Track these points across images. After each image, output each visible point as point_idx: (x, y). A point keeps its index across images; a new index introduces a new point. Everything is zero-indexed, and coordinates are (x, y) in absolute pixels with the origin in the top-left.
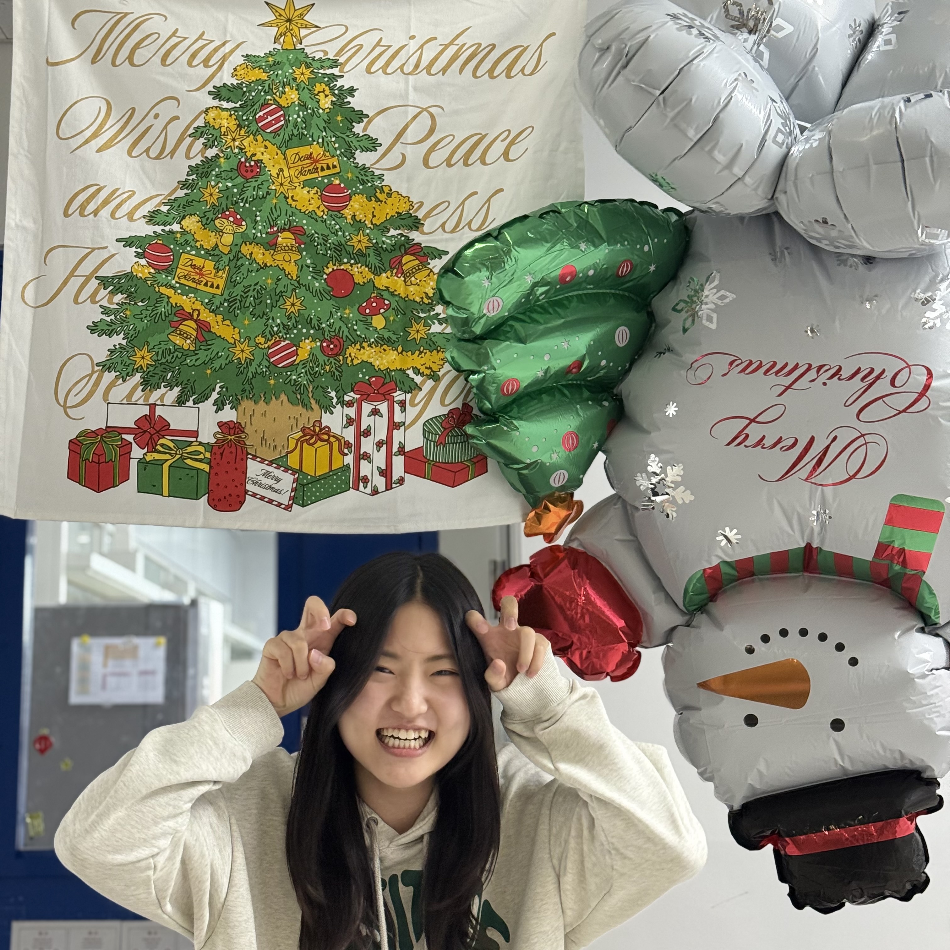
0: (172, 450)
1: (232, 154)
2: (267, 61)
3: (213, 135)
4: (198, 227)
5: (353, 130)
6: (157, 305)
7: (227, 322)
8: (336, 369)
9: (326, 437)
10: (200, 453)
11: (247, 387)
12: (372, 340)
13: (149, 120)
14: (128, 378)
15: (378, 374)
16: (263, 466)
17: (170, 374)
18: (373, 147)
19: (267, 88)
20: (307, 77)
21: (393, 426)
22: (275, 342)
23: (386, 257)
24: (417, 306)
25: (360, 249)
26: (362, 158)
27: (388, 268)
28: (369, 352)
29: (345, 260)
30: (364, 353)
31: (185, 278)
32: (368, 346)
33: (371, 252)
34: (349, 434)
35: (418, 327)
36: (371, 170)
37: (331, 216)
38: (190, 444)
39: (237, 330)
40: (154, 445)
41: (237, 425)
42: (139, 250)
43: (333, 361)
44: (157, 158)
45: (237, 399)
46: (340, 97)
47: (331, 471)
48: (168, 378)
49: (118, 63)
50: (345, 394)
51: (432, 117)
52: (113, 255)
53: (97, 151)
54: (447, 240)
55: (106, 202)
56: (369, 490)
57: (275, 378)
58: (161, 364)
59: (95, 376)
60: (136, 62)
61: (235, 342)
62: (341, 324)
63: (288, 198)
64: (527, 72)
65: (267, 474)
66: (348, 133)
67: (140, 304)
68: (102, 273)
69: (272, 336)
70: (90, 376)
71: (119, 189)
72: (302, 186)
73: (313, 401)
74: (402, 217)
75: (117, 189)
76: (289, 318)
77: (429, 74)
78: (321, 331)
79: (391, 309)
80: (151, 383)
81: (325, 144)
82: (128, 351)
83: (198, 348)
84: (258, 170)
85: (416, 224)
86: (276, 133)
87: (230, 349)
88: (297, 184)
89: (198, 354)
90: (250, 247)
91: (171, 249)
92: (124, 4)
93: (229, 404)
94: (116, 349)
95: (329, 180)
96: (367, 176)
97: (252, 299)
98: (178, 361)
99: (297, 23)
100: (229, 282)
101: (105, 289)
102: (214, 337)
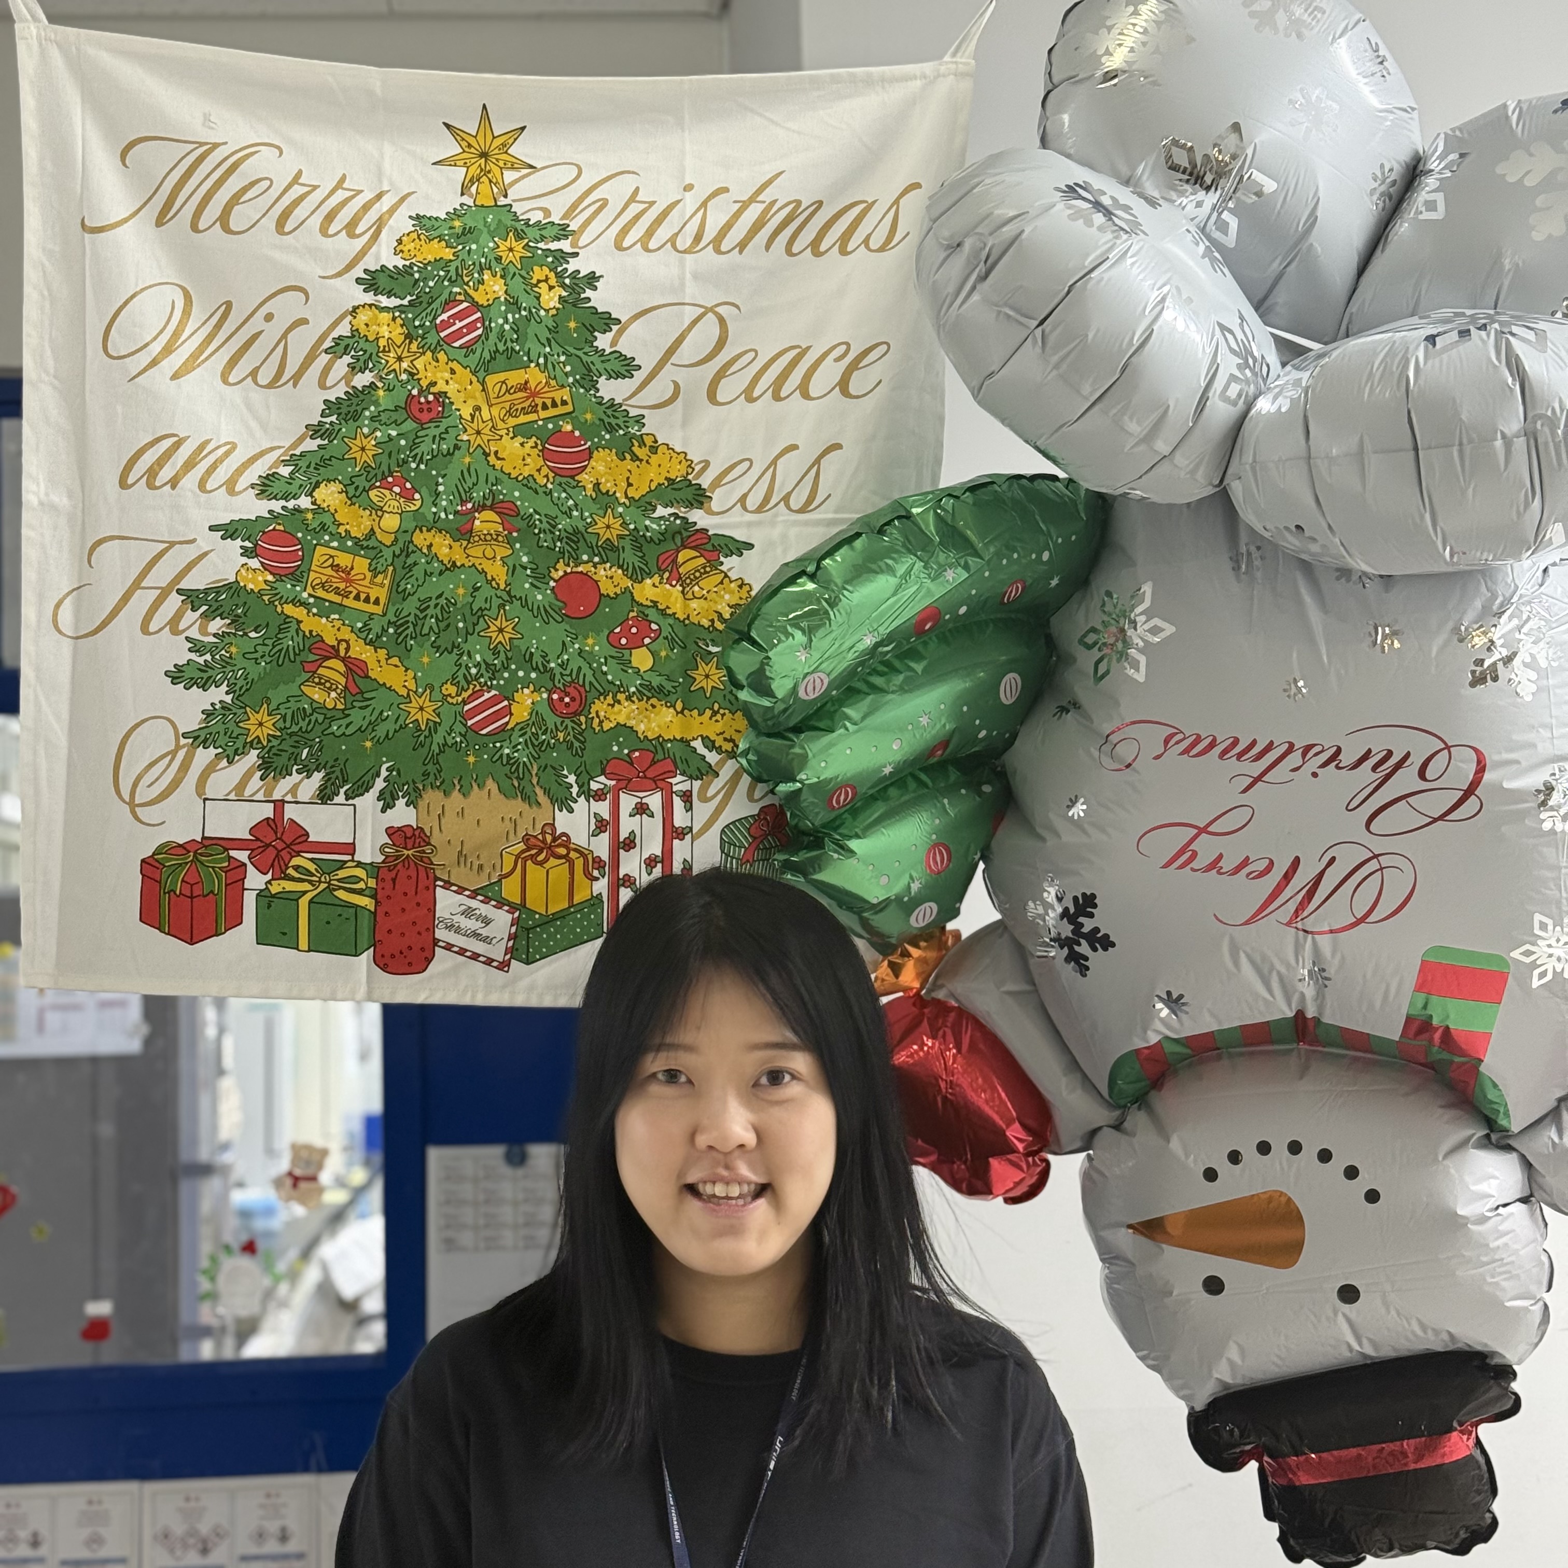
0: (314, 875)
1: (396, 382)
2: (451, 228)
3: (365, 351)
4: (341, 501)
5: (595, 344)
6: (279, 636)
7: (395, 660)
8: (574, 737)
9: (563, 851)
10: (359, 879)
11: (431, 768)
12: (633, 689)
13: (257, 323)
14: (237, 758)
15: (641, 746)
16: (462, 899)
17: (306, 751)
18: (628, 371)
19: (453, 273)
20: (518, 255)
21: (672, 833)
22: (474, 693)
23: (652, 552)
24: (705, 634)
25: (608, 539)
26: (609, 389)
27: (655, 569)
28: (629, 709)
29: (585, 557)
30: (621, 710)
31: (323, 587)
32: (626, 699)
33: (627, 543)
34: (601, 847)
35: (707, 669)
36: (624, 408)
37: (560, 484)
38: (342, 865)
39: (411, 674)
40: (283, 868)
41: (417, 833)
42: (247, 544)
43: (570, 724)
44: (270, 386)
45: (416, 789)
46: (573, 289)
48: (303, 758)
49: (201, 226)
50: (592, 778)
51: (722, 321)
52: (205, 554)
53: (173, 378)
54: (749, 524)
55: (190, 465)
57: (477, 754)
58: (291, 735)
59: (181, 754)
60: (233, 226)
61: (408, 695)
62: (580, 662)
63: (489, 455)
64: (874, 244)
65: (468, 913)
66: (587, 349)
67: (253, 635)
68: (187, 584)
69: (468, 683)
70: (174, 753)
71: (210, 440)
72: (511, 435)
73: (539, 791)
74: (675, 486)
75: (207, 442)
76: (496, 652)
77: (718, 251)
78: (547, 675)
79: (661, 637)
80: (274, 765)
81: (550, 366)
82: (235, 714)
83: (349, 706)
84: (440, 409)
85: (699, 498)
86: (466, 346)
87: (401, 706)
88: (503, 432)
89: (349, 715)
90: (429, 536)
91: (298, 539)
92: (213, 128)
93: (403, 797)
94: (215, 709)
95: (556, 424)
96: (617, 418)
97: (433, 620)
98: (319, 729)
99: (497, 160)
100: (394, 594)
101: (193, 610)
102: (375, 685)
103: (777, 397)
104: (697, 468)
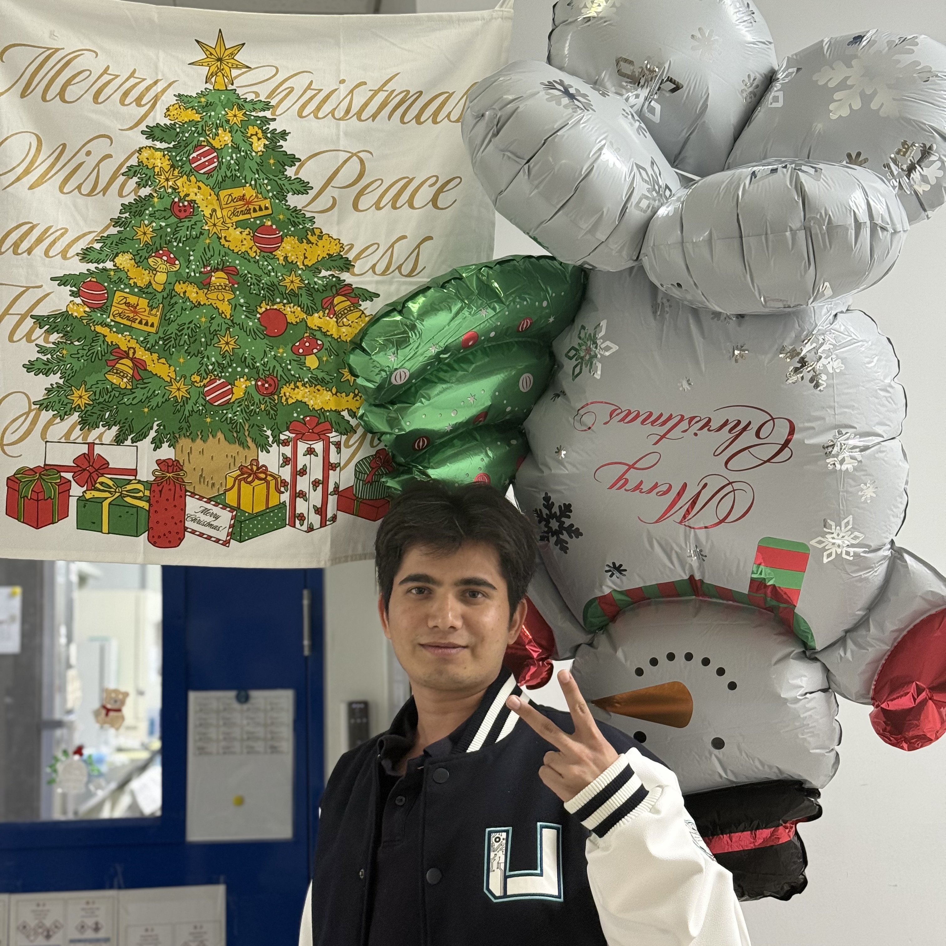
0: (111, 488)
1: (165, 194)
2: (199, 102)
3: (146, 175)
4: (131, 265)
5: (285, 173)
6: (93, 344)
7: (163, 360)
8: (271, 407)
9: (263, 476)
10: (139, 491)
12: (306, 380)
13: (81, 157)
14: (66, 417)
15: (311, 414)
16: (202, 503)
17: (108, 414)
18: (305, 190)
19: (200, 129)
20: (239, 119)
21: (328, 466)
22: (210, 380)
23: (318, 297)
25: (292, 289)
26: (294, 200)
27: (320, 308)
28: (304, 391)
29: (278, 300)
30: (298, 393)
31: (120, 315)
32: (302, 386)
33: (303, 292)
34: (286, 473)
36: (302, 212)
37: (264, 257)
38: (129, 482)
39: (172, 368)
40: (94, 483)
41: (175, 463)
42: (74, 289)
43: (268, 400)
45: (175, 437)
46: (273, 140)
47: (268, 508)
48: (106, 417)
49: (48, 98)
50: (281, 433)
51: (362, 161)
52: (48, 294)
53: (29, 189)
54: (377, 282)
55: (39, 241)
56: (305, 527)
57: (212, 417)
58: (99, 404)
59: (32, 414)
60: (67, 98)
61: (171, 381)
62: (275, 363)
63: (221, 238)
64: (453, 118)
65: (205, 511)
66: (280, 176)
67: (76, 343)
68: (37, 312)
69: (207, 374)
70: (28, 414)
71: (52, 226)
72: (234, 227)
73: (249, 439)
74: (333, 259)
75: (50, 227)
76: (224, 357)
77: (359, 119)
78: (255, 370)
79: (323, 349)
80: (89, 422)
81: (258, 186)
82: (65, 391)
83: (134, 387)
84: (192, 210)
85: (347, 266)
86: (209, 174)
87: (167, 388)
88: (230, 225)
89: (135, 392)
90: (184, 286)
91: (105, 287)
92: (54, 39)
93: (167, 442)
94: (53, 388)
95: (261, 221)
96: (298, 218)
97: (186, 337)
98: (116, 400)
99: (228, 63)
100: (163, 321)
101: (40, 327)
102: (151, 375)
103: (394, 207)
104: (346, 248)
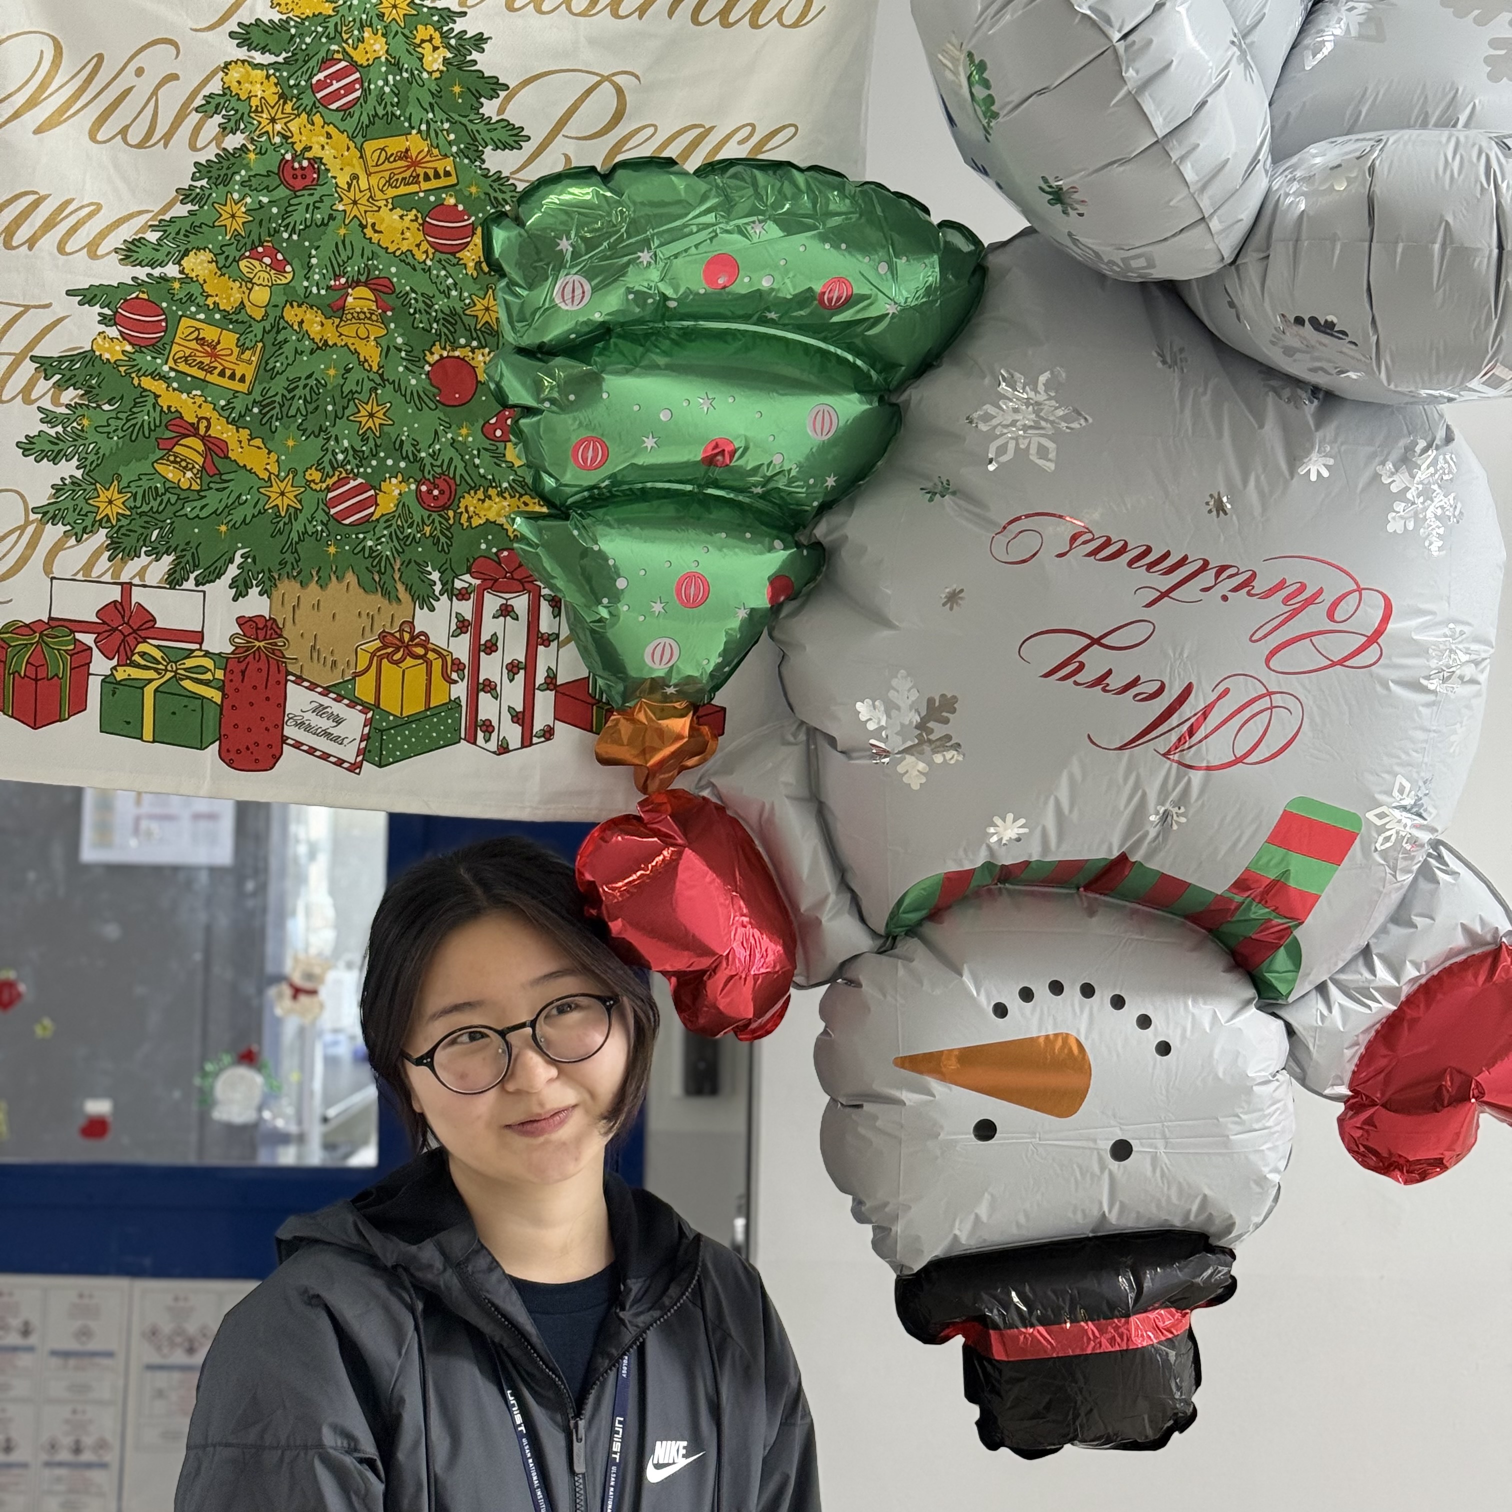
0: (160, 663)
1: (269, 146)
3: (237, 111)
4: (210, 271)
5: (481, 111)
6: (134, 410)
7: (258, 442)
8: (441, 532)
9: (420, 651)
10: (206, 670)
12: (505, 485)
13: (128, 78)
14: (85, 536)
15: (510, 545)
16: (313, 696)
17: (156, 533)
18: (516, 142)
19: (331, 30)
20: (402, 13)
21: (537, 638)
22: (339, 480)
25: (487, 322)
26: (496, 160)
28: (499, 505)
29: (463, 341)
30: (490, 507)
31: (186, 361)
32: (498, 495)
34: (461, 648)
36: (511, 181)
37: (440, 261)
38: (189, 654)
39: (274, 457)
40: (129, 654)
41: (269, 624)
42: (107, 311)
43: (437, 519)
44: (140, 145)
45: (271, 578)
46: (459, 51)
48: (153, 539)
50: (457, 576)
51: (619, 91)
52: (60, 320)
53: (37, 132)
55: (49, 225)
56: (493, 745)
57: (337, 543)
58: (141, 514)
59: (30, 529)
62: (452, 453)
63: (366, 227)
64: (787, 19)
65: (319, 710)
66: (472, 117)
67: (106, 407)
68: (41, 350)
69: (334, 469)
70: (22, 529)
71: (72, 200)
72: (390, 206)
73: (400, 587)
75: (68, 202)
76: (365, 439)
77: (615, 14)
78: (417, 465)
80: (123, 546)
81: (433, 134)
82: (85, 490)
83: (204, 487)
84: (315, 176)
86: (345, 111)
87: (262, 490)
88: (382, 203)
89: (204, 497)
90: (299, 311)
91: (162, 309)
93: (257, 586)
94: (65, 484)
95: (438, 197)
96: (504, 192)
97: (301, 401)
98: (171, 509)
100: (262, 370)
101: (46, 378)
102: (235, 467)
